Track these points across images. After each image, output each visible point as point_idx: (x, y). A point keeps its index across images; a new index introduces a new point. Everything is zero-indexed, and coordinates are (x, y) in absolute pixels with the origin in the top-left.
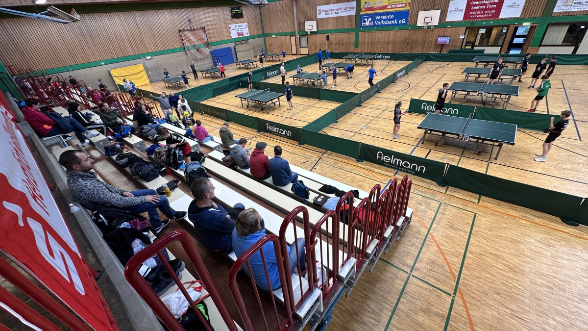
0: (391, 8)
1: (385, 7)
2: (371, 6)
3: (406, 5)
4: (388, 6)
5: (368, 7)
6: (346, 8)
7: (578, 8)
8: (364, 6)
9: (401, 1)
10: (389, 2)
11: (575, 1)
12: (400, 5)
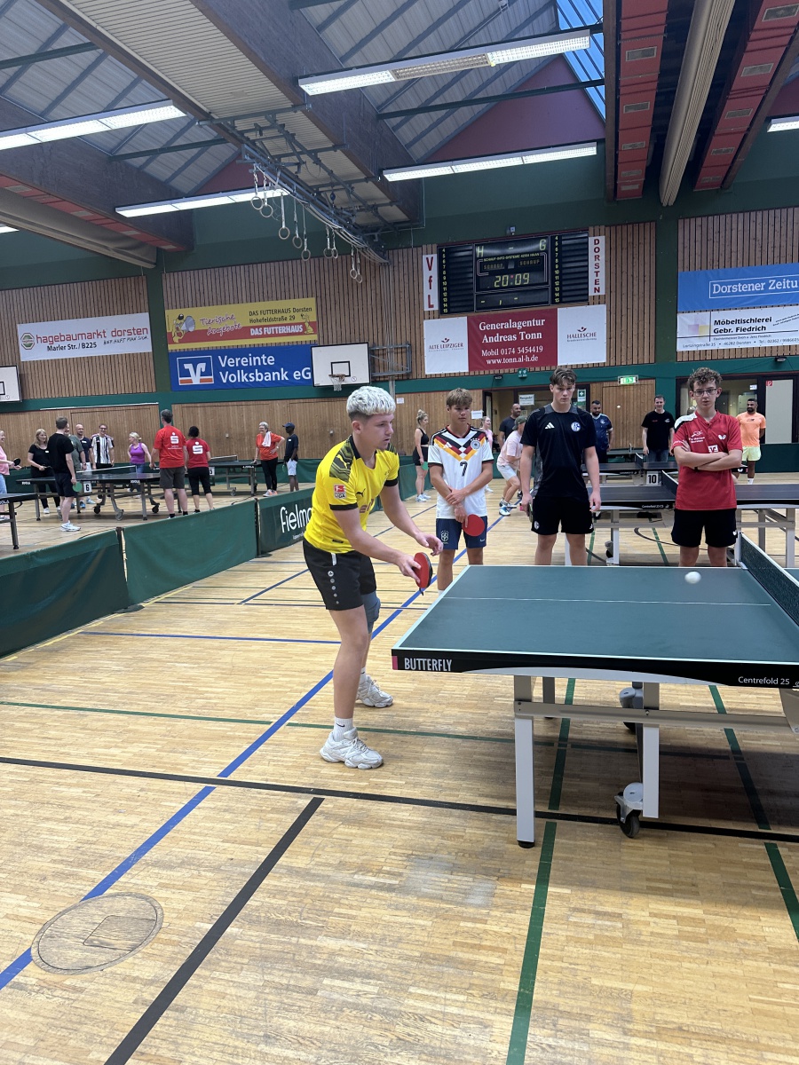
0: (263, 336)
1: (244, 333)
2: (200, 326)
3: (304, 328)
4: (252, 330)
5: (191, 330)
6: (120, 333)
7: (726, 344)
8: (177, 329)
9: (287, 315)
10: (254, 317)
11: (714, 327)
12: (288, 330)
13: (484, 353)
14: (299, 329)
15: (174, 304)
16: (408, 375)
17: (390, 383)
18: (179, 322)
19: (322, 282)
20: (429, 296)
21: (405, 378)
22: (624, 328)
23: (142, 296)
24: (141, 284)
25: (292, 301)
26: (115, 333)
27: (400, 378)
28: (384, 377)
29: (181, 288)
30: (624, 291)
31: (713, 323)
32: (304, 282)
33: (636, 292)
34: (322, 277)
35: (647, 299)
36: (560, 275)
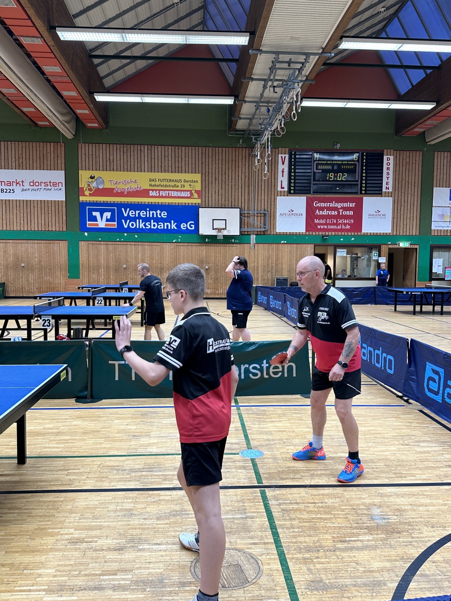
0: (159, 197)
1: (145, 193)
2: (108, 185)
3: (191, 194)
4: (150, 192)
5: (101, 187)
6: (37, 184)
8: (89, 185)
9: (179, 184)
10: (153, 183)
12: (179, 194)
13: (316, 221)
14: (188, 194)
15: (87, 167)
16: (264, 231)
17: (252, 236)
18: (90, 180)
19: (207, 164)
20: (282, 181)
21: (262, 233)
22: (402, 213)
23: (59, 158)
24: (59, 149)
25: (184, 174)
26: (33, 183)
27: (259, 233)
28: (248, 232)
29: (94, 156)
30: (403, 191)
32: (194, 162)
33: (410, 192)
34: (207, 160)
35: (416, 197)
36: (366, 177)
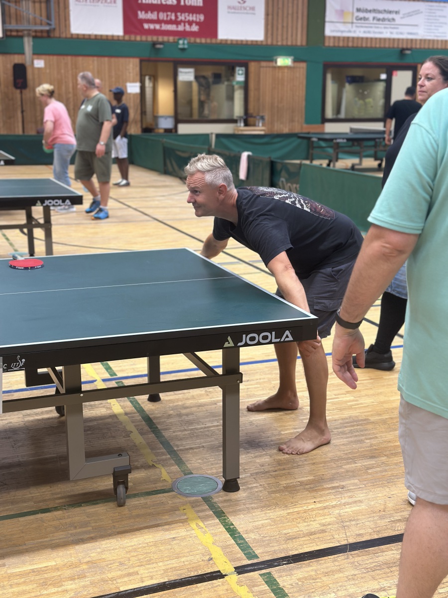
7: (365, 32)
11: (356, 14)
13: (142, 15)
16: (48, 32)
17: (26, 40)
21: (45, 34)
22: (280, 6)
27: (39, 34)
28: (17, 31)
31: (355, 10)
